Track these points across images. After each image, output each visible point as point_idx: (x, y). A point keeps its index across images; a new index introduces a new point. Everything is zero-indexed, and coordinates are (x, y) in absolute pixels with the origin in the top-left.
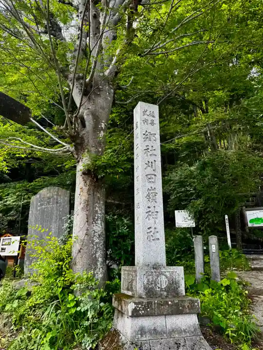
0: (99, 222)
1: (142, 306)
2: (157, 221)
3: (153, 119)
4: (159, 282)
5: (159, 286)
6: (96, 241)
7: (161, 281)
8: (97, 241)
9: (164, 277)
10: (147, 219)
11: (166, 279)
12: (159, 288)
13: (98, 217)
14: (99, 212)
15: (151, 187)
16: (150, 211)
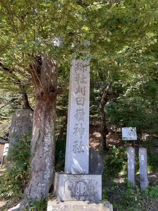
0: (49, 135)
1: (59, 208)
2: (83, 136)
4: (79, 188)
5: (78, 191)
6: (46, 150)
7: (80, 187)
9: (83, 183)
10: (74, 134)
11: (85, 186)
12: (78, 193)
13: (48, 131)
14: (49, 128)
15: (80, 108)
16: (77, 128)
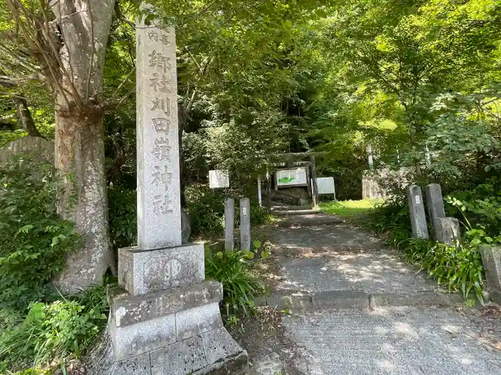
0: (95, 186)
1: (139, 309)
2: (169, 186)
3: (167, 34)
4: (169, 270)
5: (168, 275)
6: (90, 212)
7: (171, 268)
8: (92, 211)
9: (175, 261)
10: (154, 184)
11: (179, 264)
13: (92, 179)
14: (94, 173)
15: (162, 138)
16: (159, 173)
